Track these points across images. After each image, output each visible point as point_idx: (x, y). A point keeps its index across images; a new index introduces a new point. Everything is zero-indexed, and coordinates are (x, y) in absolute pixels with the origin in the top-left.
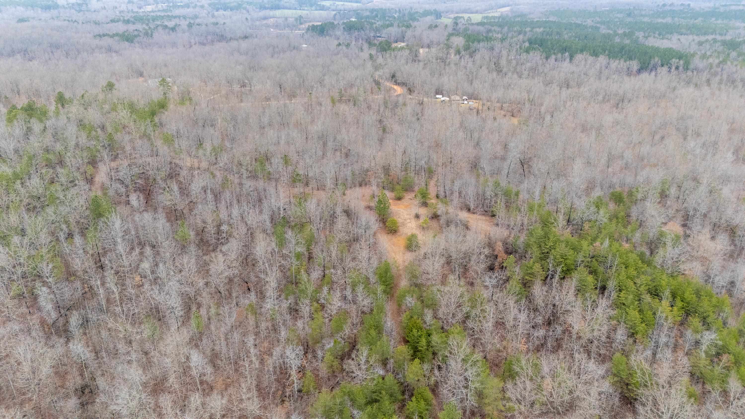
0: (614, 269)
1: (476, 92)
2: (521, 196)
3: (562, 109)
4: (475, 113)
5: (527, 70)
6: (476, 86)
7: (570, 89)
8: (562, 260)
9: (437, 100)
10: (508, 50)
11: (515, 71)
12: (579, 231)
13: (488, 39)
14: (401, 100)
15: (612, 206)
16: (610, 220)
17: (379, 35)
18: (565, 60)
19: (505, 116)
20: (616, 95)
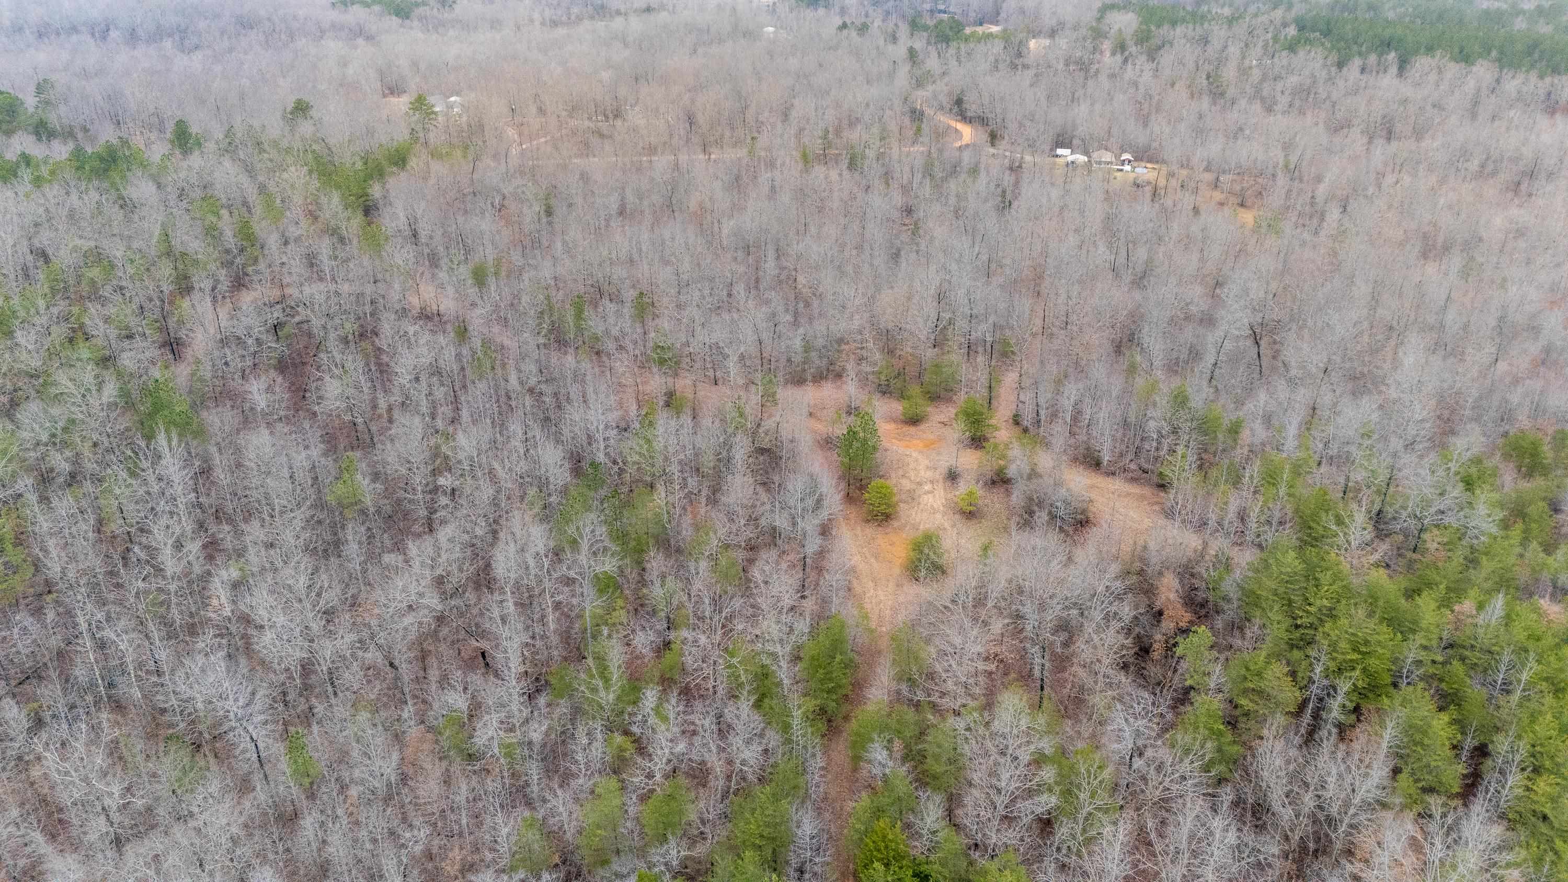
0: (1516, 697)
1: (1154, 145)
2: (1245, 435)
3: (1371, 191)
4: (1148, 195)
5: (1287, 93)
6: (1157, 129)
7: (1394, 144)
8: (1355, 656)
9: (1058, 160)
10: (1242, 44)
11: (1257, 94)
12: (1409, 554)
13: (1197, 18)
14: (967, 157)
15: (1509, 478)
16: (1505, 525)
17: (942, 7)
18: (1385, 71)
19: (1221, 204)
20: (1515, 160)
